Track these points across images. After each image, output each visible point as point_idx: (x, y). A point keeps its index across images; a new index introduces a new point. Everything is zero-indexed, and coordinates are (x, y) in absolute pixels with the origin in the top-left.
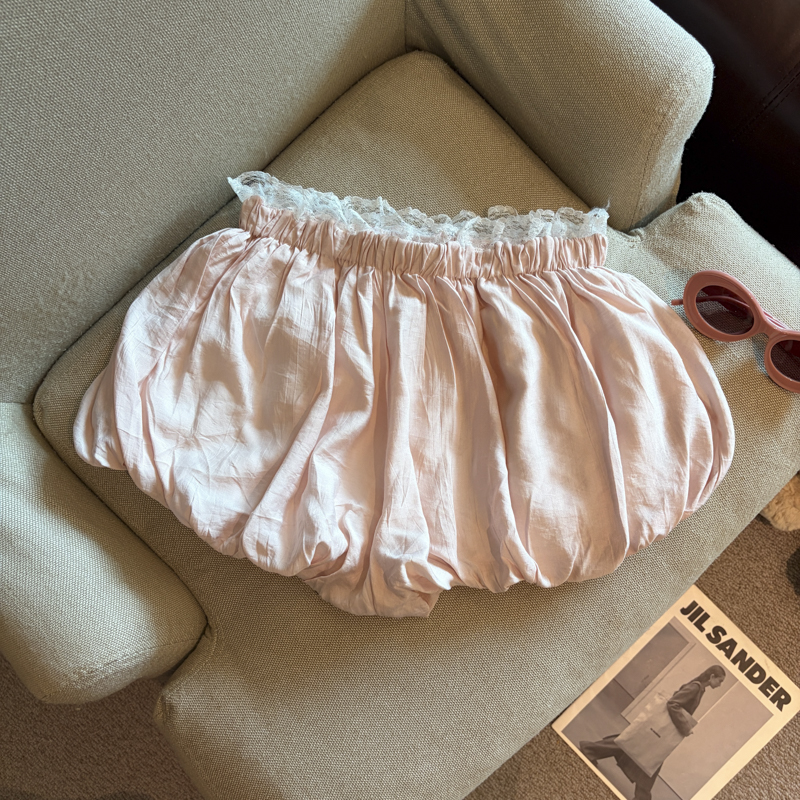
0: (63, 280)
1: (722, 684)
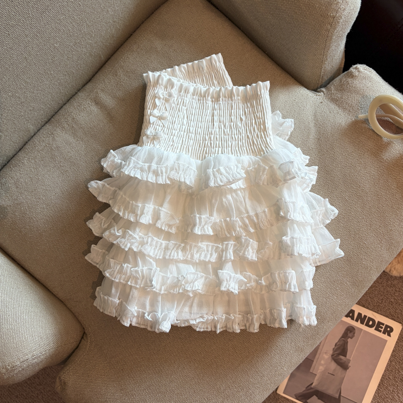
1: (355, 334)
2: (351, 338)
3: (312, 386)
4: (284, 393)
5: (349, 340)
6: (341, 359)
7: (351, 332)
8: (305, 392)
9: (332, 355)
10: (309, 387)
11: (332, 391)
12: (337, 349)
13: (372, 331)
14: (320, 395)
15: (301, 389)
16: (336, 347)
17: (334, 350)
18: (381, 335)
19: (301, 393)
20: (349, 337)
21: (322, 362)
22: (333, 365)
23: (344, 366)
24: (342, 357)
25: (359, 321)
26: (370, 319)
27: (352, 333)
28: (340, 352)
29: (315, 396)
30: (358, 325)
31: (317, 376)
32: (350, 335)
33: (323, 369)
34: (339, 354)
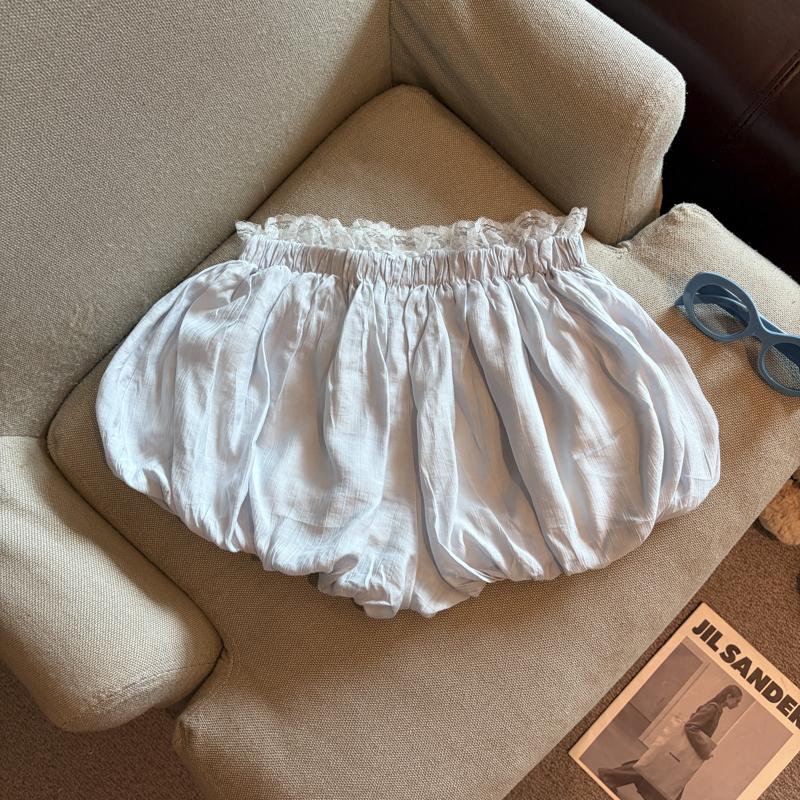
0: (75, 312)
1: (739, 704)
2: (731, 708)
3: (635, 766)
4: (581, 759)
5: (726, 710)
6: (700, 738)
7: (733, 696)
8: (617, 771)
9: (687, 725)
10: (629, 766)
11: (664, 787)
12: (698, 717)
13: (772, 708)
14: (644, 786)
15: (613, 764)
16: (698, 714)
17: (694, 718)
18: (784, 720)
19: (610, 770)
20: (727, 705)
21: (666, 730)
22: (683, 744)
23: (702, 753)
24: (703, 734)
25: (754, 683)
26: (774, 686)
27: (734, 700)
28: (703, 725)
29: (633, 785)
30: (750, 688)
31: (648, 752)
32: (730, 701)
33: (664, 743)
34: (700, 728)
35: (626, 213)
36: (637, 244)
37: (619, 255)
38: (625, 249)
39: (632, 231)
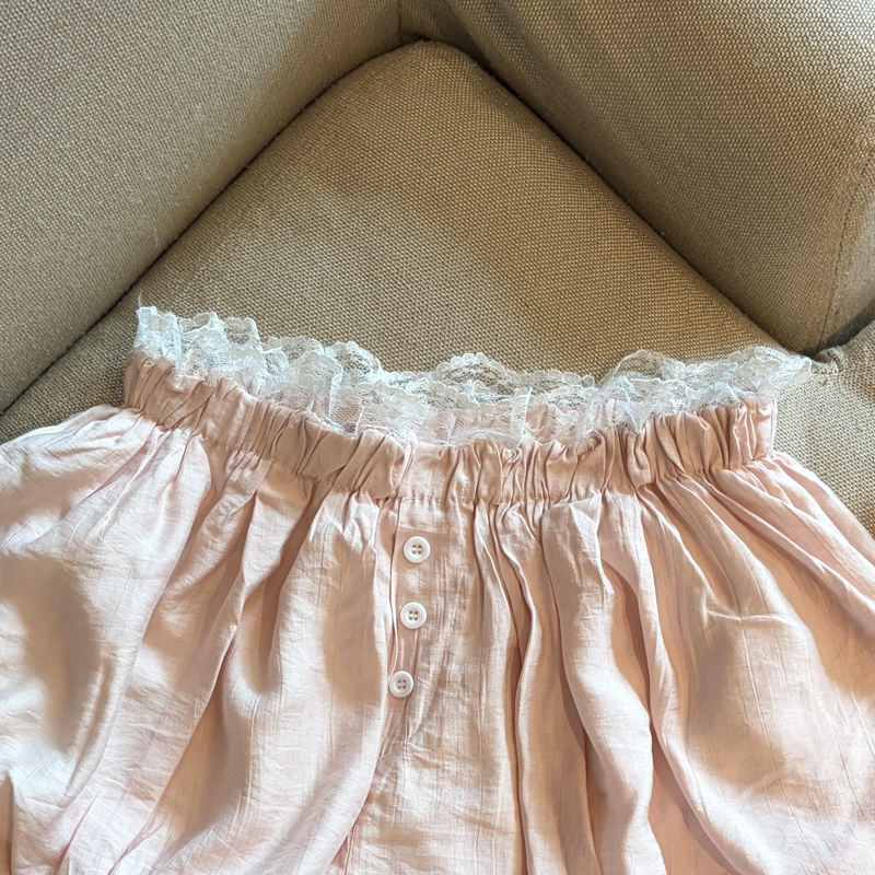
35: (837, 296)
36: (855, 356)
37: (821, 378)
38: (834, 365)
39: (846, 327)
